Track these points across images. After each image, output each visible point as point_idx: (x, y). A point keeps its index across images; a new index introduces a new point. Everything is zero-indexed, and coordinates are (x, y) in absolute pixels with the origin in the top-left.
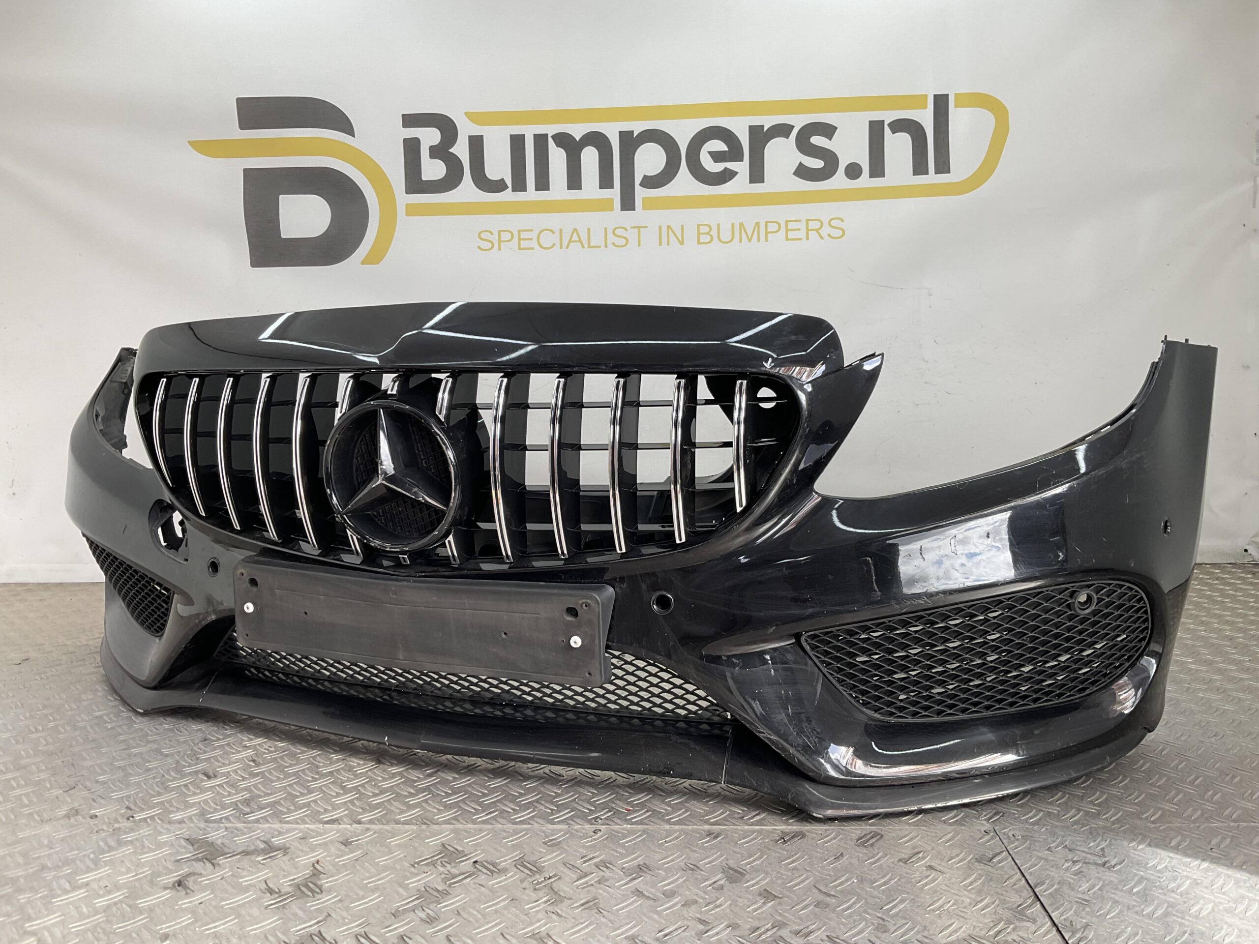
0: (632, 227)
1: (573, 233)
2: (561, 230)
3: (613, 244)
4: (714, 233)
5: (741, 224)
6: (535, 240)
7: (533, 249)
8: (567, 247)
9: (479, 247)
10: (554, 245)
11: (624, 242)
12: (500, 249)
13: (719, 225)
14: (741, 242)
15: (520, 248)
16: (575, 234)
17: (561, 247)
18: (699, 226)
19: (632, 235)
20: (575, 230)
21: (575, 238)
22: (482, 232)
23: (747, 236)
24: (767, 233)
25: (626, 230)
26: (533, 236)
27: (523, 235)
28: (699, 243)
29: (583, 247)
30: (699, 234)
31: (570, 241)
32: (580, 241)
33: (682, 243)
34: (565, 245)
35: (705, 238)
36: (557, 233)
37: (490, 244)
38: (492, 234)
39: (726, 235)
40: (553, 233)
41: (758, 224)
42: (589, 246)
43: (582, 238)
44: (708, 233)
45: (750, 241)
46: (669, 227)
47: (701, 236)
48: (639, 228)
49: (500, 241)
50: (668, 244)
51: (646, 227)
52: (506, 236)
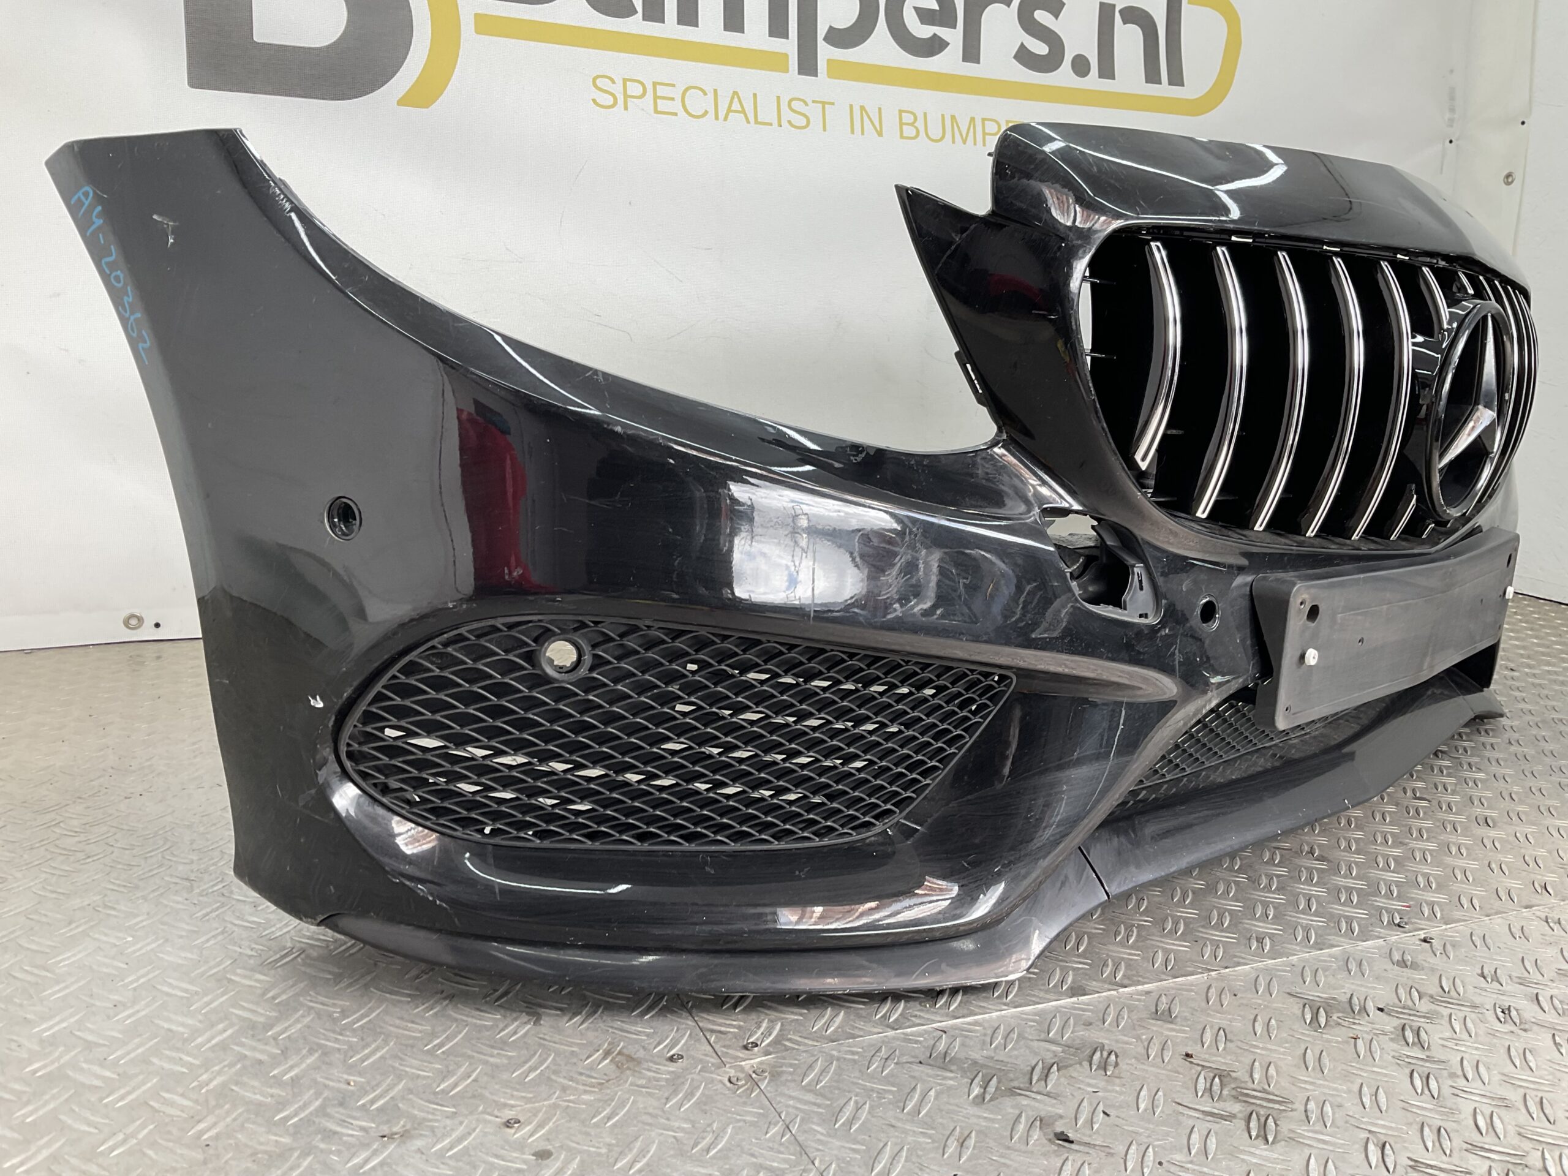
0: (814, 102)
1: (733, 98)
2: (715, 91)
3: (789, 122)
4: (920, 124)
5: (953, 117)
6: (678, 98)
7: (676, 114)
8: (726, 119)
9: (594, 101)
10: (706, 112)
11: (804, 122)
12: (626, 108)
13: (925, 114)
14: (954, 142)
15: (656, 111)
16: (736, 100)
17: (717, 118)
18: (901, 112)
19: (814, 111)
20: (735, 93)
21: (736, 106)
22: (598, 77)
23: (961, 135)
24: (985, 134)
25: (806, 104)
26: (677, 93)
27: (662, 91)
28: (902, 137)
29: (748, 122)
30: (901, 124)
31: (729, 110)
32: (743, 112)
33: (880, 134)
34: (721, 116)
35: (909, 131)
36: (711, 96)
37: (612, 99)
38: (613, 82)
39: (935, 131)
40: (705, 94)
41: (973, 119)
42: (757, 122)
43: (745, 105)
44: (912, 124)
45: (965, 142)
46: (862, 108)
47: (904, 127)
48: (824, 103)
49: (626, 96)
50: (863, 134)
51: (833, 104)
52: (635, 89)
